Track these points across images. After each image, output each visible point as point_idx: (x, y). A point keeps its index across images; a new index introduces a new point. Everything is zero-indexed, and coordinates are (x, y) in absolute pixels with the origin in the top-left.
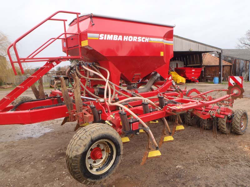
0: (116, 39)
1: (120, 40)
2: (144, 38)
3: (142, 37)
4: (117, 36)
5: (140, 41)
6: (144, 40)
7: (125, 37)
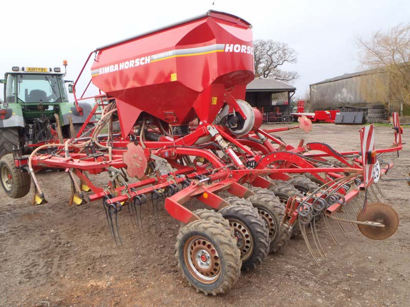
0: (113, 71)
1: (116, 71)
2: (143, 59)
3: (140, 58)
4: (113, 66)
5: (138, 65)
6: (144, 61)
7: (120, 64)
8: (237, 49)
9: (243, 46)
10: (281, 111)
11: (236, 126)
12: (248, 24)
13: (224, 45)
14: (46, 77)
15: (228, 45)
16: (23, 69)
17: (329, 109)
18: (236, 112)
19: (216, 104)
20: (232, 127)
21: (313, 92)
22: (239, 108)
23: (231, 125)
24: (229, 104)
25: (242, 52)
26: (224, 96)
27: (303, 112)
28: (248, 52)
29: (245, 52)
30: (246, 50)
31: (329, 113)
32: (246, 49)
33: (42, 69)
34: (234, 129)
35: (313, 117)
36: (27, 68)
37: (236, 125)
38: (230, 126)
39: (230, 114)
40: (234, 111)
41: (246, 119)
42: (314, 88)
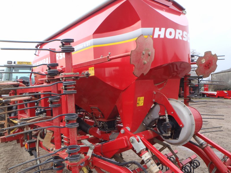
8: (170, 34)
9: (178, 31)
10: (193, 90)
11: (170, 135)
12: (181, 9)
13: (152, 29)
14: (30, 68)
15: (157, 29)
16: (15, 63)
17: (225, 90)
18: (168, 116)
19: (142, 105)
20: (164, 135)
21: (214, 78)
22: (173, 110)
23: (163, 131)
24: (159, 104)
25: (177, 38)
26: (153, 93)
27: (208, 91)
28: (184, 39)
29: (181, 38)
30: (182, 37)
31: (227, 92)
32: (181, 34)
33: (28, 63)
34: (167, 138)
35: (215, 95)
36: (18, 62)
37: (170, 132)
38: (162, 133)
39: (161, 118)
40: (167, 115)
41: (183, 126)
42: (214, 76)
